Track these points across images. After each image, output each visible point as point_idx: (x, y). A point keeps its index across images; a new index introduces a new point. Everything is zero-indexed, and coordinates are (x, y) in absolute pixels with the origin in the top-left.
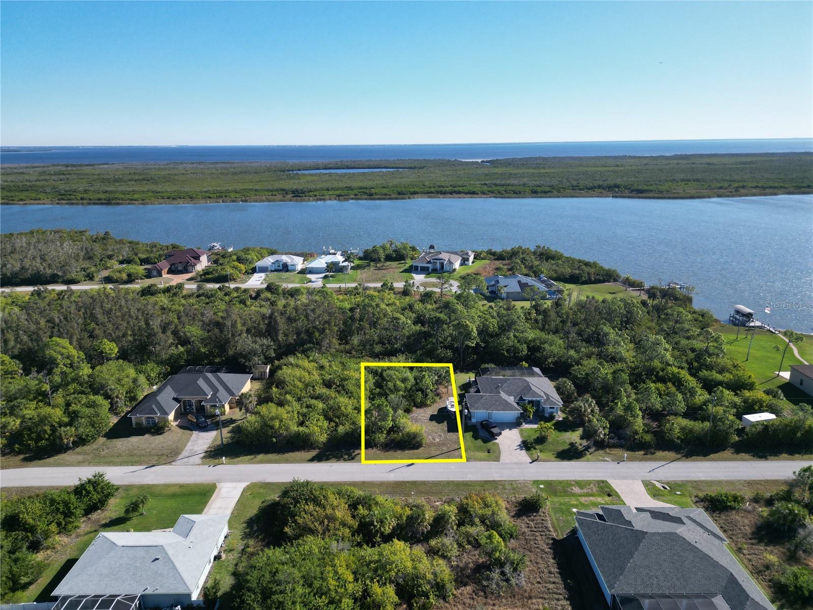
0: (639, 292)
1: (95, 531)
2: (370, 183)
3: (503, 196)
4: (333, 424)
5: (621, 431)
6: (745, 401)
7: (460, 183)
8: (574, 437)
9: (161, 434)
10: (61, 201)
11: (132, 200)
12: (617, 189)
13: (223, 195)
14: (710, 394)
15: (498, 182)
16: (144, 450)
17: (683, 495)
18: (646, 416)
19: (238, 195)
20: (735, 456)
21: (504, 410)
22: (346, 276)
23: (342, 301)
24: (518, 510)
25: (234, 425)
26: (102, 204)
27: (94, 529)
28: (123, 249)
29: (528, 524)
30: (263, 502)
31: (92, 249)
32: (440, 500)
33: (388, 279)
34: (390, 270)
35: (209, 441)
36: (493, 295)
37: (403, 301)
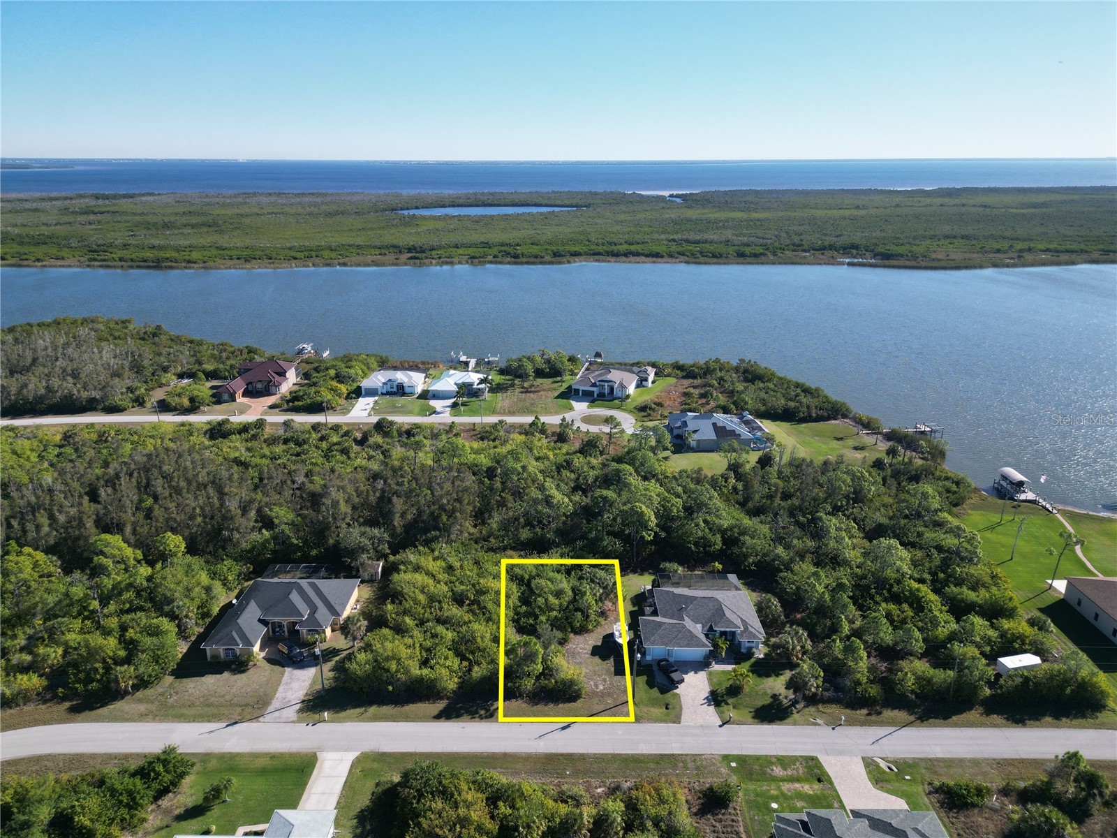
0: (875, 436)
1: (167, 826)
2: (516, 234)
3: (697, 260)
4: (465, 663)
5: (839, 680)
6: (1003, 635)
7: (638, 237)
8: (777, 685)
9: (243, 672)
10: (92, 263)
11: (189, 262)
12: (854, 252)
13: (314, 254)
14: (958, 622)
15: (692, 236)
16: (223, 696)
17: (913, 780)
18: (874, 653)
19: (333, 255)
20: (984, 719)
21: (688, 646)
22: (483, 404)
23: (477, 452)
24: (702, 804)
25: (337, 658)
26: (149, 267)
27: (165, 824)
28: (182, 353)
29: (714, 826)
30: (378, 785)
31: (140, 355)
32: (603, 784)
33: (539, 409)
34: (542, 393)
35: (307, 684)
36: (679, 441)
37: (558, 451)
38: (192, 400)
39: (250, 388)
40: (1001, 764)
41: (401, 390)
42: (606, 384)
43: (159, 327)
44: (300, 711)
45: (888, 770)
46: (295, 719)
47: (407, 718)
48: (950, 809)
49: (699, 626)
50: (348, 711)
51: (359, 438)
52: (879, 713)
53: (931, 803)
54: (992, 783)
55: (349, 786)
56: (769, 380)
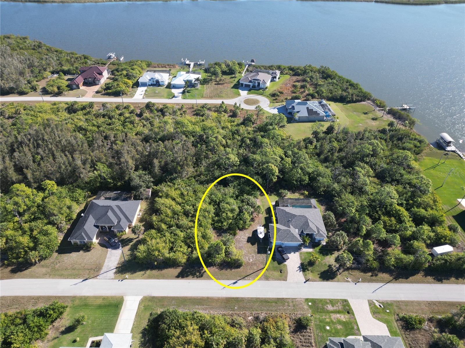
0: (383, 112)
1: (57, 338)
5: (360, 258)
8: (330, 260)
9: (89, 251)
14: (416, 227)
16: (80, 264)
17: (390, 313)
20: (424, 279)
22: (197, 92)
23: (194, 124)
24: (295, 327)
25: (131, 244)
27: (57, 336)
28: (53, 59)
29: (301, 339)
30: (151, 314)
31: (32, 61)
32: (251, 314)
33: (224, 95)
34: (225, 85)
35: (118, 258)
36: (290, 116)
37: (233, 123)
38: (59, 88)
39: (86, 81)
40: (431, 304)
41: (157, 84)
42: (256, 81)
43: (40, 43)
44: (116, 273)
45: (379, 307)
46: (113, 277)
47: (164, 277)
48: (406, 330)
49: (297, 230)
50: (137, 273)
51: (139, 113)
52: (376, 275)
53: (398, 326)
54: (425, 314)
55: (138, 315)
56: (334, 78)
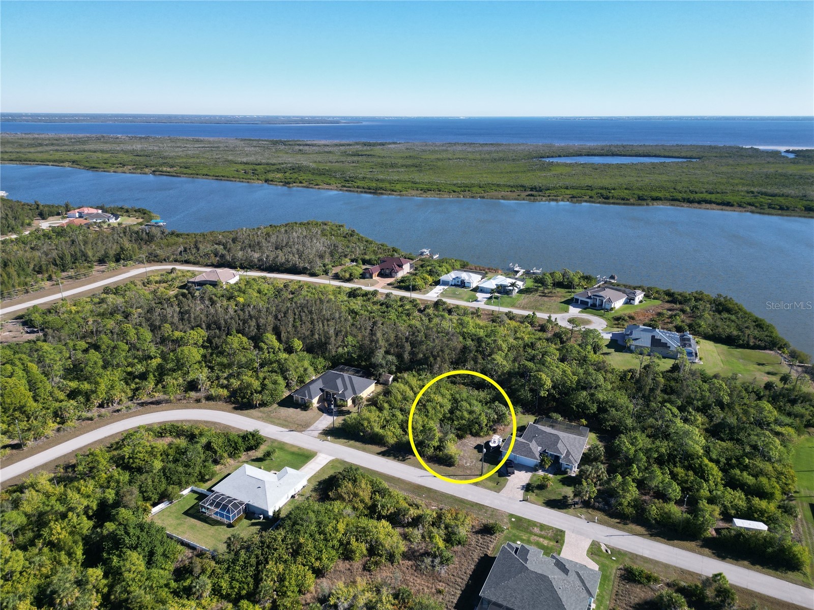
6: (750, 507)
9: (306, 410)
16: (293, 419)
17: (616, 561)
21: (526, 456)
22: (508, 300)
24: (480, 529)
25: (349, 416)
27: (247, 460)
29: (479, 540)
30: (335, 473)
33: (542, 308)
34: (554, 298)
35: (329, 423)
38: (351, 275)
39: (382, 272)
40: (684, 572)
41: (462, 284)
42: (598, 298)
44: (321, 433)
45: (604, 551)
46: (316, 436)
47: (364, 450)
48: (624, 580)
49: (539, 448)
50: (341, 439)
51: (422, 309)
52: (626, 524)
53: (616, 573)
54: (666, 578)
55: (322, 469)
